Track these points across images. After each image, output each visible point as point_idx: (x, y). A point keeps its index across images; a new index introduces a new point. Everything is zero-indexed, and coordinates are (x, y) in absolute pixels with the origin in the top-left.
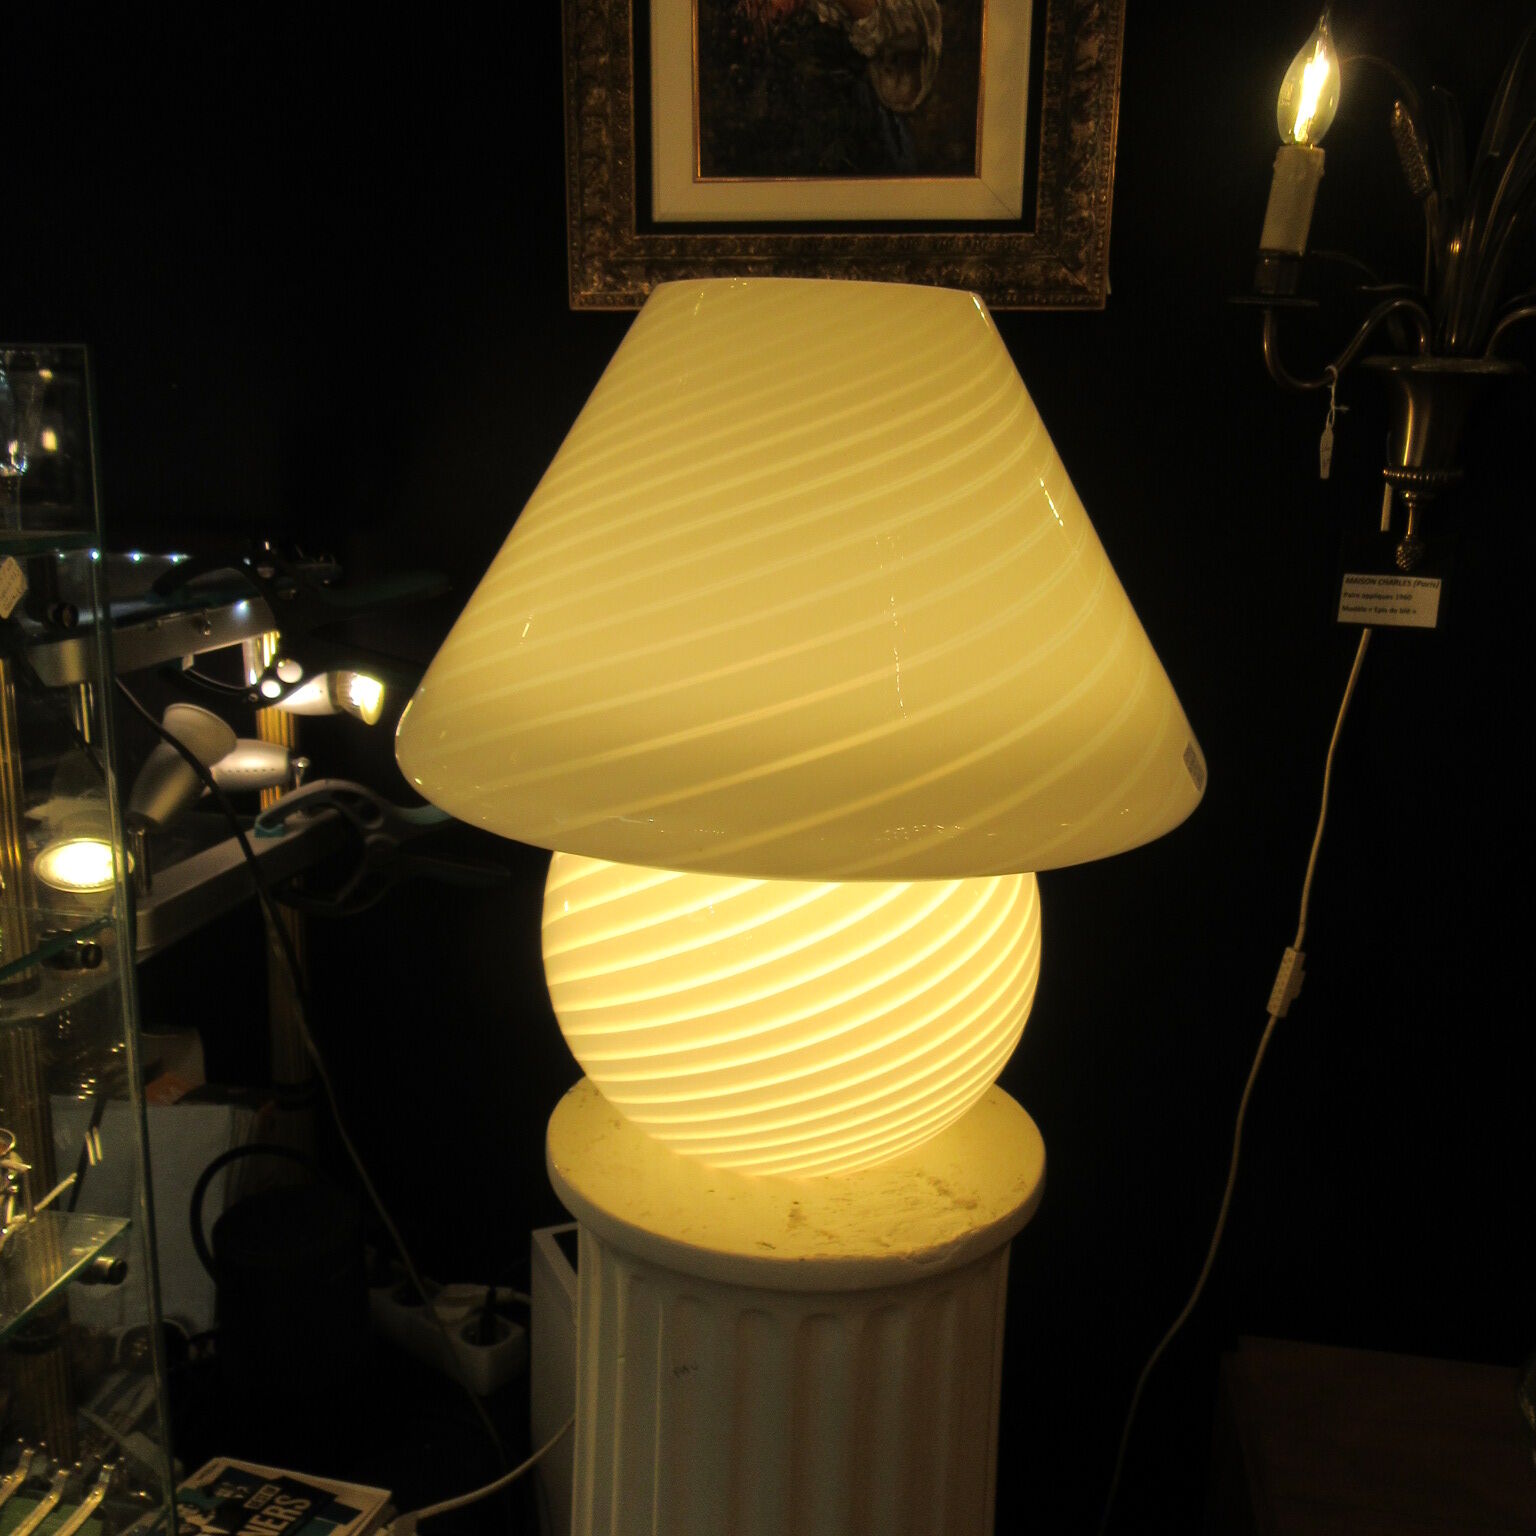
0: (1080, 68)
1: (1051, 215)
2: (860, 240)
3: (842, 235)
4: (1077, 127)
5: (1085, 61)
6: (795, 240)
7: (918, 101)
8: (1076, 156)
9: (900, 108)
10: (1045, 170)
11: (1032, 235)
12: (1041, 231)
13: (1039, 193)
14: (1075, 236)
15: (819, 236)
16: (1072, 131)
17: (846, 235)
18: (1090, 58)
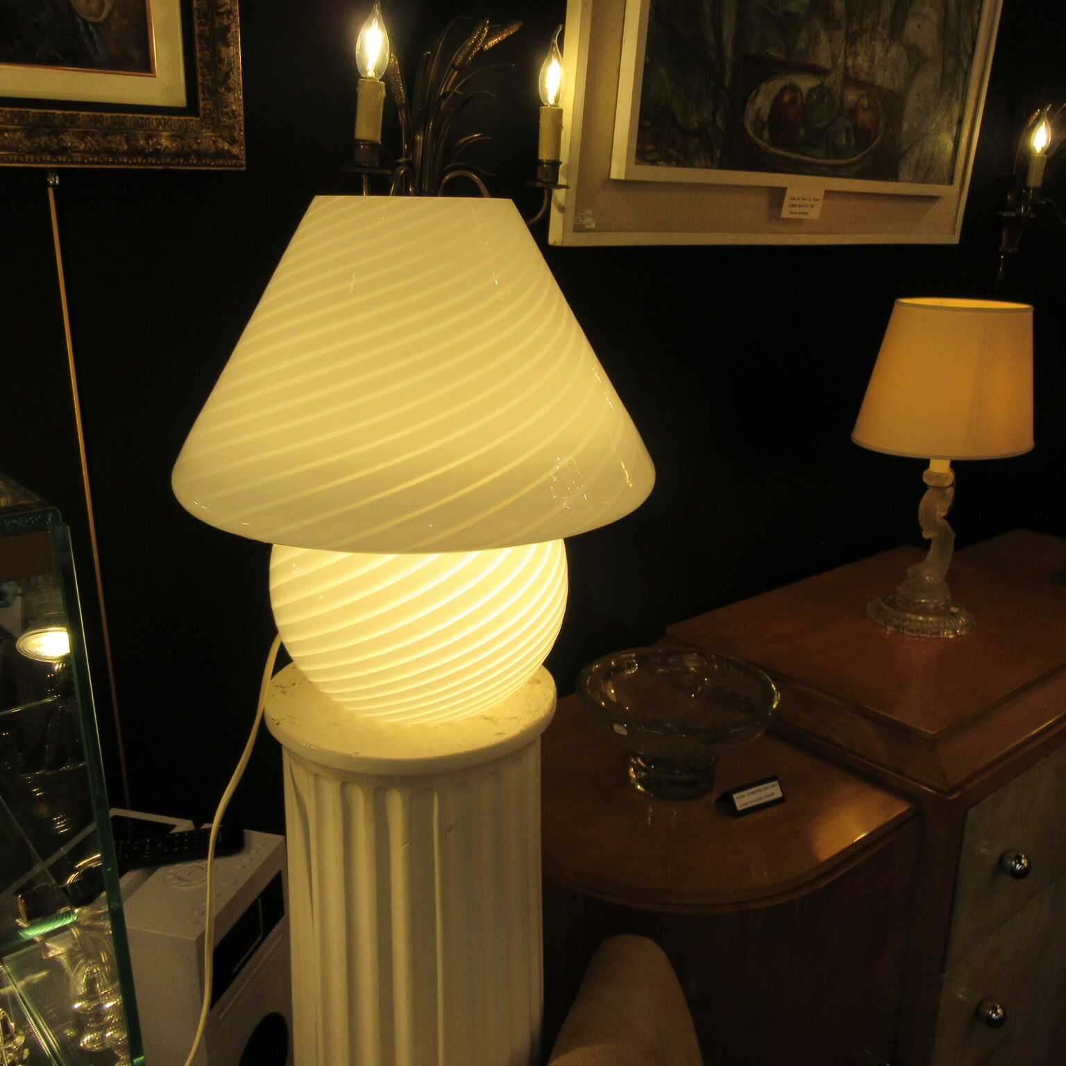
0: (222, 10)
1: (210, 106)
2: (83, 116)
3: (69, 112)
4: (223, 50)
5: (224, 5)
6: (33, 114)
7: (104, 15)
8: (225, 68)
9: (91, 19)
10: (202, 75)
11: (199, 119)
12: (204, 117)
13: (200, 91)
14: (231, 122)
15: (52, 111)
16: (220, 51)
17: (72, 112)
18: (226, 3)
